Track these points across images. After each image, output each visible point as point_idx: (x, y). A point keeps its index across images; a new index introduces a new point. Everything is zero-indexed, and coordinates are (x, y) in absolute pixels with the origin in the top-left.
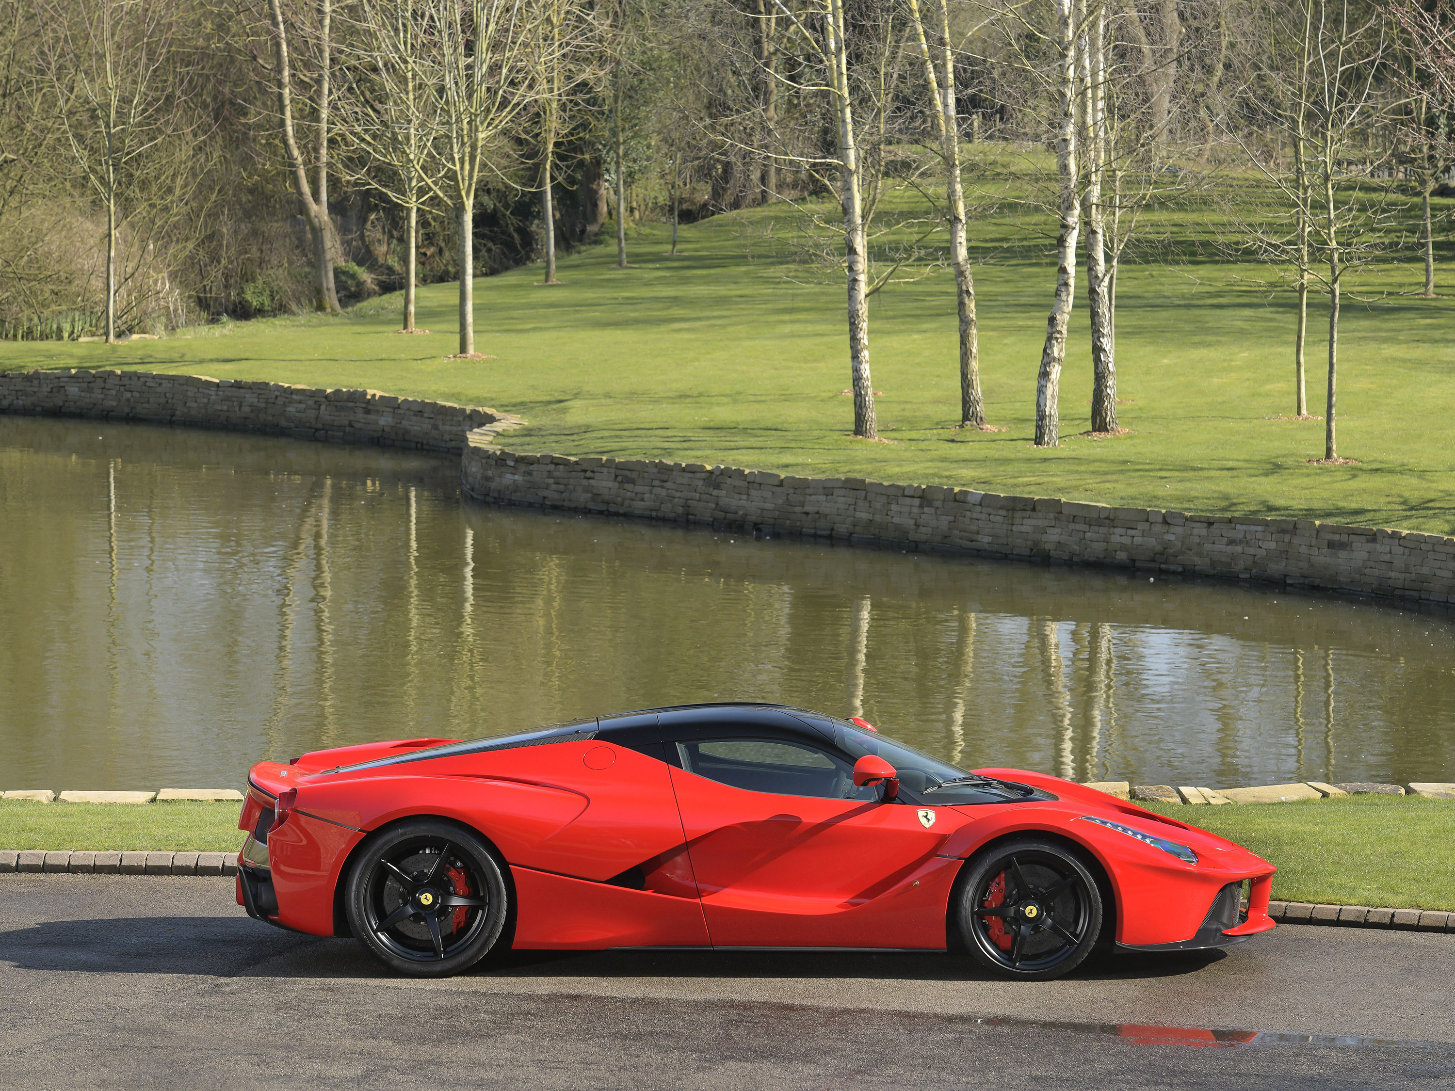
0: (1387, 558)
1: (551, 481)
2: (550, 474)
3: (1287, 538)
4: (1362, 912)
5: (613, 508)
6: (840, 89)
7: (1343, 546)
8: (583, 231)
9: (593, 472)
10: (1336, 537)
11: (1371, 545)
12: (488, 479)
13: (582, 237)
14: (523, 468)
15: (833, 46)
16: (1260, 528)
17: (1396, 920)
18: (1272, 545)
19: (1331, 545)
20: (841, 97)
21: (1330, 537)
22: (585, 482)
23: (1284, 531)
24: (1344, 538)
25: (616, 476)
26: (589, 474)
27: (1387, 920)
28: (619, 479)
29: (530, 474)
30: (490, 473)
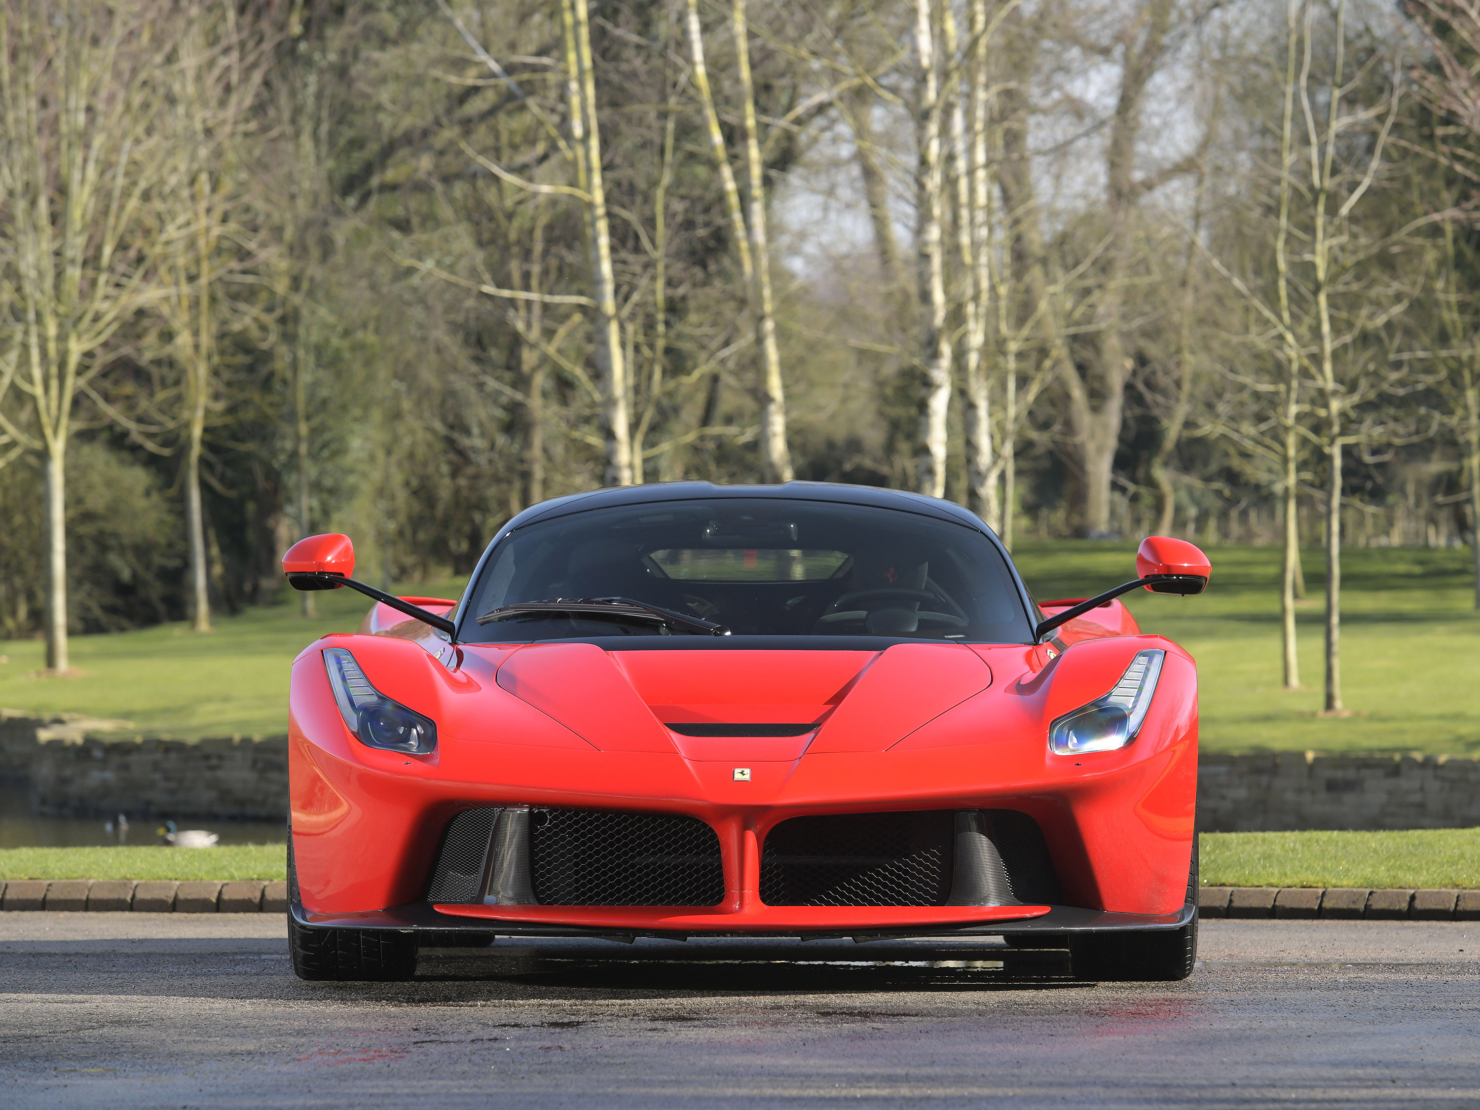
0: (1417, 798)
1: (157, 776)
2: (156, 766)
3: (1264, 780)
4: (1362, 894)
5: (250, 810)
6: (589, 188)
7: (1349, 786)
8: (256, 589)
9: (220, 757)
10: (1339, 774)
11: (1391, 783)
12: (64, 781)
13: (254, 598)
14: (116, 760)
15: (578, 131)
16: (1223, 769)
17: (1419, 905)
18: (1241, 793)
19: (1332, 786)
20: (591, 206)
21: (1329, 773)
22: (208, 774)
23: (1259, 771)
24: (1351, 774)
25: (255, 762)
26: (214, 762)
27: (1404, 906)
28: (260, 765)
29: (126, 767)
30: (68, 772)
